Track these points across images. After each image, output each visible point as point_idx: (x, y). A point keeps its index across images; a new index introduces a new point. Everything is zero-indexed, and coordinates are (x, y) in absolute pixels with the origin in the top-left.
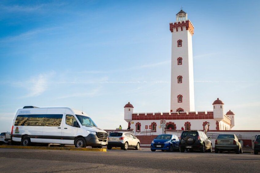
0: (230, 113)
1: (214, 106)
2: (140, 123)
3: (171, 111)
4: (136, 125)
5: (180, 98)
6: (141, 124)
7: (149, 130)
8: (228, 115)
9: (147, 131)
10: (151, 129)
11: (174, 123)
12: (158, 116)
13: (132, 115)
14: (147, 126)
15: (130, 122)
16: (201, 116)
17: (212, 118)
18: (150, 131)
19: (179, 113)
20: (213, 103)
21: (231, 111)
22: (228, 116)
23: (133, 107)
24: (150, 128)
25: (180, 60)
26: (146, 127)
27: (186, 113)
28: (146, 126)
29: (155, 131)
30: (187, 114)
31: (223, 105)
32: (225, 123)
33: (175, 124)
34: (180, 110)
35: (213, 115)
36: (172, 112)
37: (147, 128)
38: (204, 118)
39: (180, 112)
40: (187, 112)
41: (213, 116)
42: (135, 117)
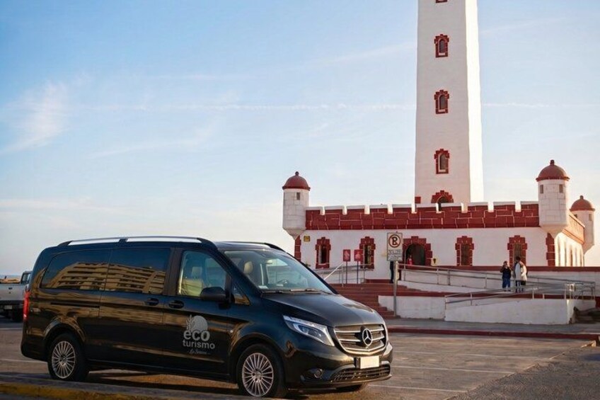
0: (582, 206)
1: (542, 188)
2: (329, 240)
3: (418, 200)
4: (317, 248)
5: (442, 158)
6: (331, 243)
7: (353, 263)
8: (576, 212)
9: (347, 267)
10: (359, 262)
11: (425, 240)
12: (380, 219)
13: (304, 214)
14: (349, 251)
15: (299, 237)
16: (504, 216)
17: (535, 223)
18: (358, 266)
19: (440, 208)
20: (537, 177)
21: (585, 198)
22: (576, 216)
23: (309, 189)
24: (355, 260)
25: (442, 44)
26: (347, 254)
27: (460, 208)
28: (344, 251)
29: (372, 267)
30: (464, 210)
31: (566, 182)
32: (569, 239)
33: (428, 242)
34: (442, 197)
35: (536, 213)
36: (419, 206)
37: (349, 260)
38: (510, 225)
39: (443, 205)
40: (462, 205)
41: (538, 218)
42: (314, 219)
